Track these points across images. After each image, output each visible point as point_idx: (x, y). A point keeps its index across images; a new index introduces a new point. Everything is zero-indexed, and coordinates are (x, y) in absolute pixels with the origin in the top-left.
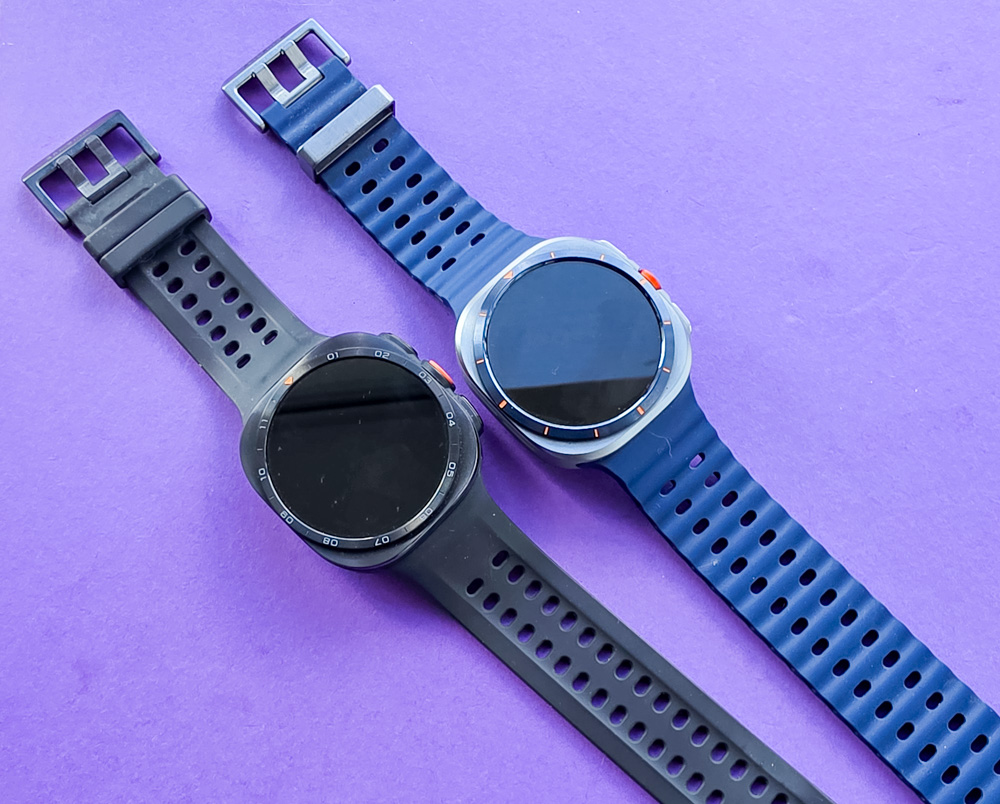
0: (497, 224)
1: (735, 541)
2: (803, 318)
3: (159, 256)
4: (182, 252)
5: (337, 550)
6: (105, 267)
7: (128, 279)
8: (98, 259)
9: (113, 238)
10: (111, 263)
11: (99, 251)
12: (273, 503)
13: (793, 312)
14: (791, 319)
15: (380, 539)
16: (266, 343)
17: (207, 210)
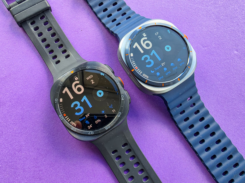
0: (135, 14)
1: (196, 126)
2: (240, 53)
3: (33, 19)
4: (40, 19)
5: (75, 133)
6: (15, 19)
7: (22, 24)
8: (13, 16)
9: (19, 11)
10: (17, 18)
11: (14, 14)
12: (57, 111)
13: (237, 50)
14: (236, 52)
15: (91, 132)
16: (66, 58)
17: (50, 7)
